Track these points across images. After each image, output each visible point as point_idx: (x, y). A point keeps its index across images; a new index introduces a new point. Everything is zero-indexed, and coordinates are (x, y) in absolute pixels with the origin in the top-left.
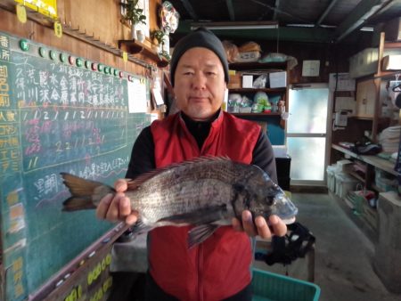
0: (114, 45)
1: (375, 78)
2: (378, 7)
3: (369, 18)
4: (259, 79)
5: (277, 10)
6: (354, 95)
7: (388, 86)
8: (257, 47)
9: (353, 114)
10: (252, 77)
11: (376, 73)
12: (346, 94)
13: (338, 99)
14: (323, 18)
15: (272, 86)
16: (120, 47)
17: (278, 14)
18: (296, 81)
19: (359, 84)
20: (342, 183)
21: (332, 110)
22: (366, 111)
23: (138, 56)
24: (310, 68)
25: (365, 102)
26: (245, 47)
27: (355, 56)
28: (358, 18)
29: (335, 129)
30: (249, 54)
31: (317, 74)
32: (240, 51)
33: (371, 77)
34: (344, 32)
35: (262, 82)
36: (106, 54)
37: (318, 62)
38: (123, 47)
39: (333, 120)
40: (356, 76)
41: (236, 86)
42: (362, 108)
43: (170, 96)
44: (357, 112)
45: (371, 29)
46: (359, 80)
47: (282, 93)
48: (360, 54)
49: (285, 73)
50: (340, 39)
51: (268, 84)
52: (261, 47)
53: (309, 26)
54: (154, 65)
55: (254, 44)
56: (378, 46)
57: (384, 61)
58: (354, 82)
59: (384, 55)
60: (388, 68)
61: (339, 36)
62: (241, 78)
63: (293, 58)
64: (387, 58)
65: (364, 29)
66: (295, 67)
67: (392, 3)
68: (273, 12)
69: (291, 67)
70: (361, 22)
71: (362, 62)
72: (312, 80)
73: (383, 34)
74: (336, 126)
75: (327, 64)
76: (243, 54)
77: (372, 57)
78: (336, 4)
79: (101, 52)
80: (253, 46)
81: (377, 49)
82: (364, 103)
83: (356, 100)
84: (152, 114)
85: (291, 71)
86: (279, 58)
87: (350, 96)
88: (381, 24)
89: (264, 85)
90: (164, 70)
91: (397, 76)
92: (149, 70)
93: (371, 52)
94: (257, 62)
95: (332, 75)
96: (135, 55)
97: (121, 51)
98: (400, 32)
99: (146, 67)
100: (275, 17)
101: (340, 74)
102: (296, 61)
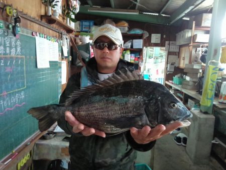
0: (37, 18)
1: (189, 46)
2: (193, 7)
3: (188, 13)
4: (127, 43)
5: (138, 4)
6: (178, 54)
7: (196, 51)
8: (126, 24)
9: (176, 65)
11: (190, 43)
12: (174, 53)
13: (169, 56)
14: (161, 12)
15: (134, 47)
16: (41, 19)
17: (139, 6)
18: (147, 44)
19: (181, 49)
21: (167, 63)
22: (183, 64)
23: (54, 25)
24: (155, 38)
26: (119, 24)
27: (180, 33)
28: (182, 12)
29: (168, 73)
30: (122, 28)
31: (159, 41)
33: (187, 45)
34: (174, 19)
35: (129, 44)
36: (32, 23)
37: (159, 35)
38: (44, 21)
39: (167, 68)
40: (180, 44)
42: (182, 62)
43: (74, 51)
44: (179, 64)
45: (188, 19)
46: (181, 46)
47: (138, 52)
48: (182, 32)
49: (142, 40)
50: (172, 23)
51: (132, 46)
52: (129, 25)
53: (156, 14)
54: (64, 32)
55: (125, 22)
56: (191, 29)
57: (194, 37)
58: (178, 47)
59: (195, 34)
60: (196, 41)
61: (171, 21)
63: (146, 32)
65: (184, 19)
66: (147, 37)
67: (200, 5)
68: (136, 5)
69: (145, 37)
70: (183, 14)
71: (183, 36)
72: (156, 45)
73: (194, 22)
74: (168, 71)
75: (165, 36)
77: (189, 34)
78: (171, 3)
79: (29, 22)
80: (124, 24)
82: (183, 60)
83: (179, 57)
84: (62, 62)
85: (145, 39)
86: (138, 32)
87: (176, 55)
88: (194, 17)
89: (130, 47)
90: (71, 35)
91: (201, 45)
92: (61, 35)
93: (188, 32)
94: (126, 33)
95: (167, 42)
96: (52, 25)
97: (42, 22)
98: (203, 22)
99: (59, 32)
100: (137, 8)
101: (171, 42)
102: (148, 34)
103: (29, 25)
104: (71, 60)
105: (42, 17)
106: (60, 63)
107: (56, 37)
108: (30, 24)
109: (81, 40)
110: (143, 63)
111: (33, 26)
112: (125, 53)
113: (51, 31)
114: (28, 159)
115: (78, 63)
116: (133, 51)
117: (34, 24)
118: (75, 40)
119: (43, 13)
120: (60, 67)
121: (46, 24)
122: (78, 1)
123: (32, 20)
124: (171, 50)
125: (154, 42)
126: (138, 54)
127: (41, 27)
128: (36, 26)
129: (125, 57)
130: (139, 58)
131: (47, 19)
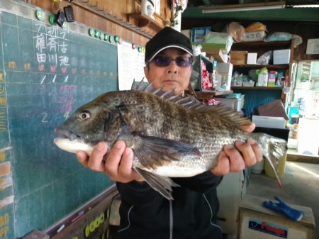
4: (263, 56)
8: (263, 27)
10: (256, 54)
15: (275, 62)
16: (128, 19)
18: (299, 57)
23: (147, 29)
26: (251, 27)
30: (255, 33)
32: (246, 32)
35: (266, 59)
36: (113, 24)
38: (131, 21)
41: (241, 63)
47: (285, 69)
49: (290, 50)
51: (271, 61)
52: (267, 28)
55: (261, 24)
62: (246, 56)
63: (296, 37)
66: (300, 46)
69: (295, 45)
72: (315, 57)
76: (249, 34)
79: (108, 22)
80: (259, 27)
85: (295, 49)
86: (284, 37)
89: (267, 62)
94: (262, 42)
96: (143, 28)
97: (129, 23)
102: (301, 39)
103: (108, 28)
105: (128, 16)
108: (111, 26)
110: (291, 88)
111: (114, 29)
112: (259, 72)
113: (142, 38)
116: (272, 67)
117: (117, 25)
119: (130, 10)
121: (134, 26)
126: (282, 73)
127: (128, 31)
129: (260, 79)
130: (283, 79)
131: (136, 19)
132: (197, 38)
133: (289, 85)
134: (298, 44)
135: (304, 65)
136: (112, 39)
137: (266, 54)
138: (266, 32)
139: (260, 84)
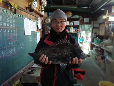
1: (105, 24)
3: (104, 5)
4: (71, 23)
5: (77, 2)
6: (98, 28)
7: (108, 26)
8: (71, 13)
9: (98, 34)
10: (69, 22)
11: (105, 22)
12: (96, 28)
13: (94, 29)
14: (90, 5)
18: (82, 24)
20: (94, 54)
21: (92, 33)
22: (102, 33)
23: (33, 13)
24: (86, 20)
25: (102, 30)
26: (67, 13)
27: (99, 17)
28: (101, 6)
29: (93, 38)
30: (68, 15)
33: (104, 23)
34: (96, 9)
35: (72, 23)
37: (88, 18)
38: (28, 10)
39: (92, 35)
40: (99, 23)
42: (101, 32)
43: (44, 26)
44: (99, 33)
45: (104, 9)
46: (100, 24)
48: (101, 16)
51: (74, 24)
52: (72, 13)
53: (86, 8)
57: (108, 19)
58: (99, 24)
59: (108, 17)
60: (109, 21)
61: (94, 11)
64: (108, 18)
65: (102, 9)
66: (82, 20)
68: (76, 3)
69: (80, 19)
71: (101, 19)
72: (87, 23)
73: (107, 11)
74: (93, 37)
75: (91, 19)
77: (104, 17)
78: (94, 1)
80: (70, 13)
81: (105, 15)
83: (99, 30)
85: (81, 21)
86: (77, 17)
87: (97, 28)
88: (107, 8)
89: (73, 25)
90: (42, 18)
91: (112, 23)
92: (37, 18)
93: (104, 16)
94: (71, 18)
95: (92, 22)
96: (32, 13)
97: (27, 11)
98: (112, 10)
99: (36, 17)
100: (76, 4)
101: (94, 22)
102: (82, 18)
103: (20, 12)
104: (42, 31)
105: (27, 8)
106: (37, 32)
107: (34, 19)
108: (21, 12)
109: (47, 21)
110: (80, 33)
111: (22, 13)
112: (70, 28)
113: (32, 16)
114: (19, 82)
115: (46, 33)
116: (74, 27)
118: (44, 21)
119: (27, 6)
120: (37, 35)
121: (29, 12)
122: (46, 1)
123: (22, 10)
124: (95, 26)
125: (85, 22)
126: (77, 28)
127: (27, 13)
128: (24, 13)
129: (70, 30)
130: (77, 30)
131: (29, 9)
132: (50, 15)
133: (79, 32)
134: (81, 19)
135: (83, 26)
136: (21, 16)
137: (72, 22)
138: (72, 15)
139: (70, 32)
